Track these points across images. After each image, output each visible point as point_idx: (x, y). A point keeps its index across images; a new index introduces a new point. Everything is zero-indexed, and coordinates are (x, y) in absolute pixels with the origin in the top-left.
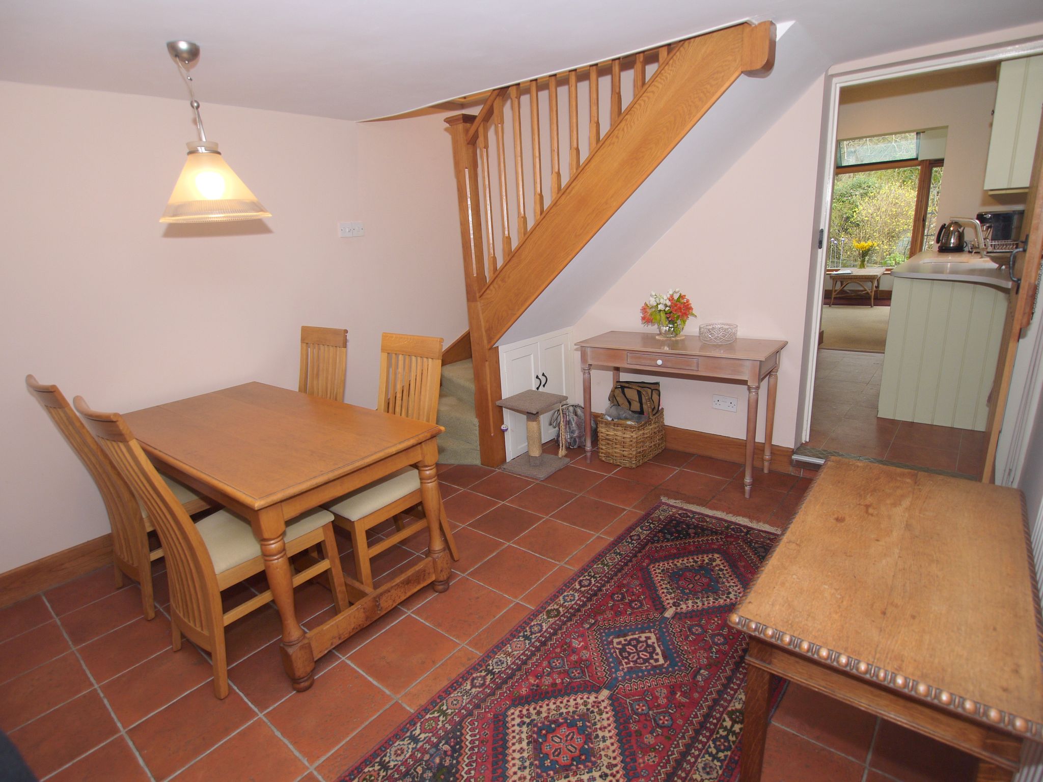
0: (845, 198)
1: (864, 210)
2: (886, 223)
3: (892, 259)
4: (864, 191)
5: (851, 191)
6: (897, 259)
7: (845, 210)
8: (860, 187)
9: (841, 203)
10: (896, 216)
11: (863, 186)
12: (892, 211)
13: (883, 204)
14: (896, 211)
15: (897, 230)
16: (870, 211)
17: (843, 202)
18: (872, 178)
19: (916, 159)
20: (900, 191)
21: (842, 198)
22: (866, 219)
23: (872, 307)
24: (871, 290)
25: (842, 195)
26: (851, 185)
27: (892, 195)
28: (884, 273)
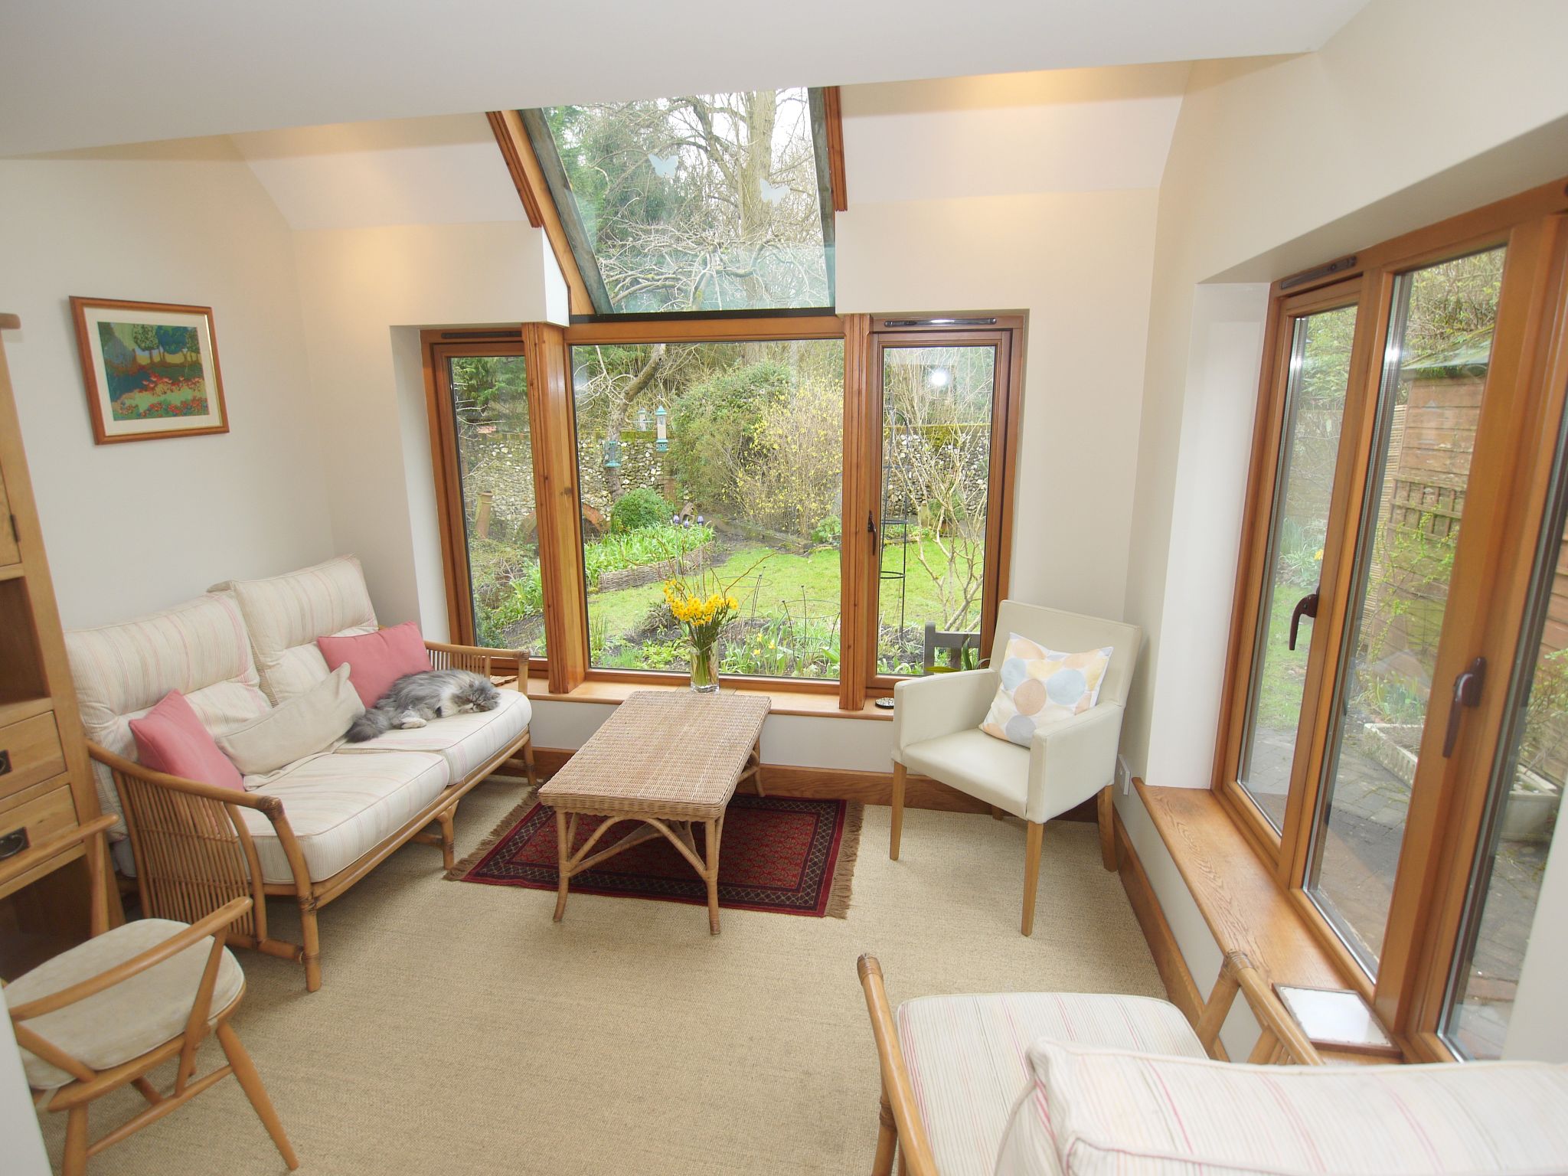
0: (742, 400)
1: (772, 427)
2: (811, 458)
3: (828, 529)
4: (772, 389)
5: (752, 387)
6: (837, 529)
7: (743, 423)
8: (767, 380)
9: (736, 409)
10: (828, 442)
11: (772, 379)
12: (818, 435)
13: (803, 418)
14: (826, 435)
15: (831, 472)
16: (781, 431)
17: (739, 407)
19: (830, 310)
20: (830, 395)
21: (737, 399)
22: (776, 446)
23: (713, 929)
24: (703, 855)
25: (737, 394)
26: (751, 376)
27: (817, 402)
28: (771, 712)
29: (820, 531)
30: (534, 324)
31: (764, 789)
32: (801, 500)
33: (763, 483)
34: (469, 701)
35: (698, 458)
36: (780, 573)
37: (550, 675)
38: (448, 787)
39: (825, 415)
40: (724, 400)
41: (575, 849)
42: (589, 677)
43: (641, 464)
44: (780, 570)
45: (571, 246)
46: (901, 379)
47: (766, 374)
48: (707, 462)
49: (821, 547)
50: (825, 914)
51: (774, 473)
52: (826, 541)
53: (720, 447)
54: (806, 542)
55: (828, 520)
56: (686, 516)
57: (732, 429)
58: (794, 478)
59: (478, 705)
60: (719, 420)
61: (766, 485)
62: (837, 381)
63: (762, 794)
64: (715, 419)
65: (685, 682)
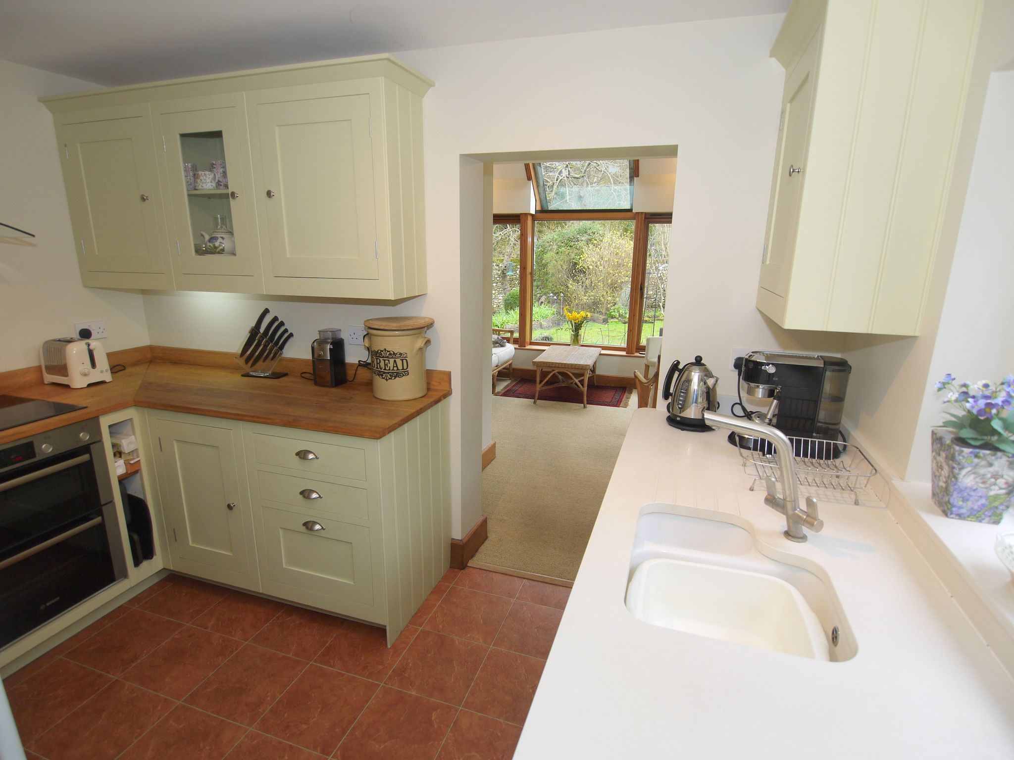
0: (573, 243)
1: (589, 257)
2: (609, 273)
3: (616, 311)
4: (589, 237)
5: (578, 236)
6: (621, 311)
7: (573, 255)
8: (586, 232)
9: (569, 248)
10: (619, 265)
11: (589, 232)
12: (614, 261)
13: (606, 253)
14: (618, 262)
15: (619, 281)
16: (594, 260)
17: (571, 246)
18: (596, 226)
19: (630, 210)
20: (621, 241)
21: (569, 242)
22: (591, 267)
23: (585, 407)
24: (583, 385)
25: (570, 240)
26: (578, 230)
27: (614, 244)
28: (600, 354)
29: (612, 312)
30: (525, 214)
31: (597, 383)
32: (603, 295)
33: (582, 286)
34: (497, 343)
35: (547, 274)
36: (591, 331)
37: (519, 342)
38: (496, 366)
39: (618, 251)
40: (562, 243)
41: (541, 382)
42: (532, 343)
43: (514, 277)
44: (591, 329)
45: (538, 186)
46: (660, 233)
47: (586, 229)
48: (553, 275)
49: (612, 320)
50: (621, 406)
51: (588, 282)
52: (615, 317)
53: (560, 267)
54: (604, 317)
55: (616, 306)
56: (542, 302)
57: (566, 259)
58: (599, 284)
59: (500, 345)
60: (560, 254)
61: (583, 288)
62: (625, 233)
63: (596, 385)
64: (558, 253)
65: (569, 345)
